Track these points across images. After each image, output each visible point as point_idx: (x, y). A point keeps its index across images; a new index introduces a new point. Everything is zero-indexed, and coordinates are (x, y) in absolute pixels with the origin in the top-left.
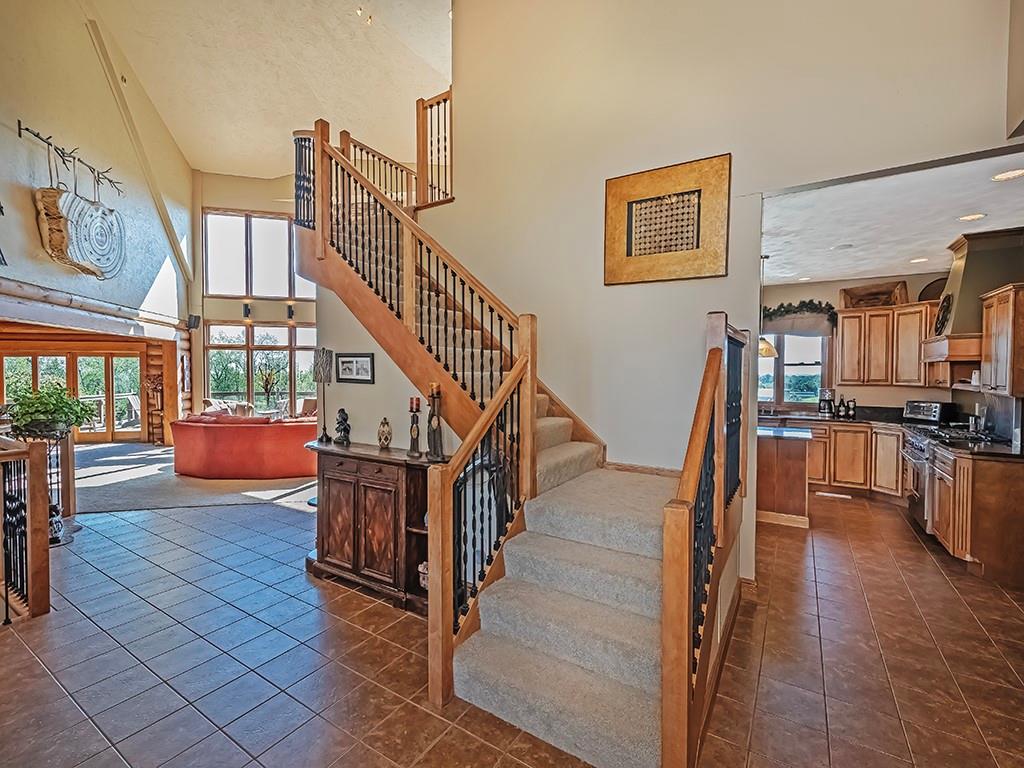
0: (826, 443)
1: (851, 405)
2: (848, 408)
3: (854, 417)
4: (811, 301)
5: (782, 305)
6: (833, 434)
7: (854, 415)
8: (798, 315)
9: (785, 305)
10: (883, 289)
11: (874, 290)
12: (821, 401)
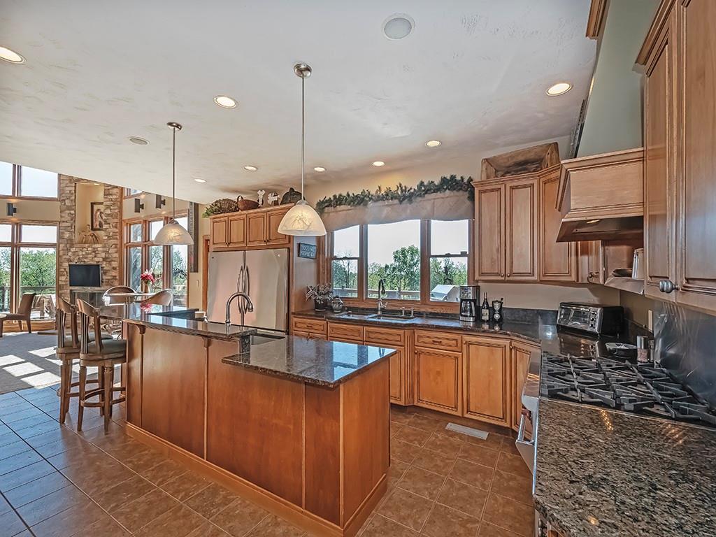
0: (456, 358)
1: (497, 307)
2: (492, 310)
3: (500, 322)
4: (453, 177)
5: (422, 183)
6: (464, 346)
7: (501, 319)
8: (439, 195)
9: (426, 183)
10: (531, 156)
11: (521, 158)
12: (462, 300)
